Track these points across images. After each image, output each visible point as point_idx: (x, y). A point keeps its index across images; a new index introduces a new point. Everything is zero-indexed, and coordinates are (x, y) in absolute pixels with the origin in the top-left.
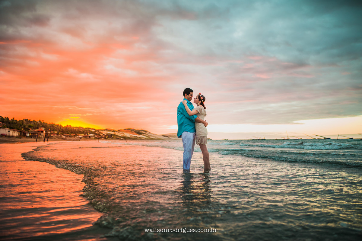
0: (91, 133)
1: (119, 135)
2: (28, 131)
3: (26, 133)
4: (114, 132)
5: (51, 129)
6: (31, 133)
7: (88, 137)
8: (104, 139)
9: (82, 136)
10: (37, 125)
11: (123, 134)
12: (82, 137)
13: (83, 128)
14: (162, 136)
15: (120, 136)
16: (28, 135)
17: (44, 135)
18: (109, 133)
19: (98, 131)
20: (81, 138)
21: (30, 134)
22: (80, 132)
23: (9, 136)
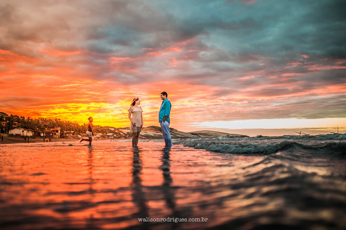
0: (111, 132)
2: (43, 131)
3: (40, 133)
5: (67, 128)
6: (46, 133)
7: (107, 137)
8: (124, 138)
10: (53, 125)
11: (146, 132)
12: (100, 136)
13: (101, 127)
14: (190, 134)
16: (42, 135)
17: (59, 135)
19: (118, 129)
20: (98, 138)
21: (45, 134)
22: (98, 131)
23: (23, 137)
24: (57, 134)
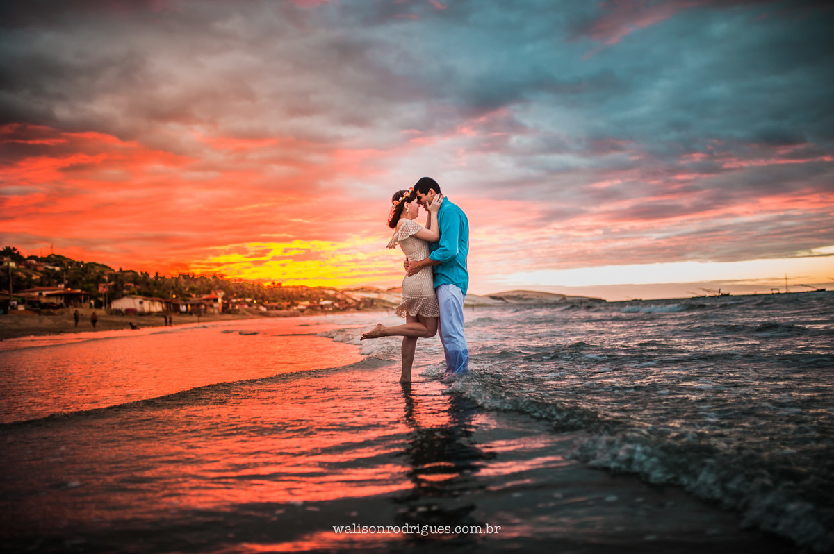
0: (327, 297)
1: (389, 300)
2: (184, 300)
3: (178, 306)
4: (379, 293)
5: (237, 293)
6: (192, 305)
7: (320, 308)
8: (355, 310)
9: (304, 305)
10: (207, 286)
12: (304, 308)
13: (308, 289)
14: (488, 299)
15: (393, 301)
16: (183, 308)
17: (221, 308)
18: (367, 295)
19: (342, 292)
20: (302, 311)
21: (189, 307)
22: (302, 296)
23: (142, 314)
24: (215, 305)
